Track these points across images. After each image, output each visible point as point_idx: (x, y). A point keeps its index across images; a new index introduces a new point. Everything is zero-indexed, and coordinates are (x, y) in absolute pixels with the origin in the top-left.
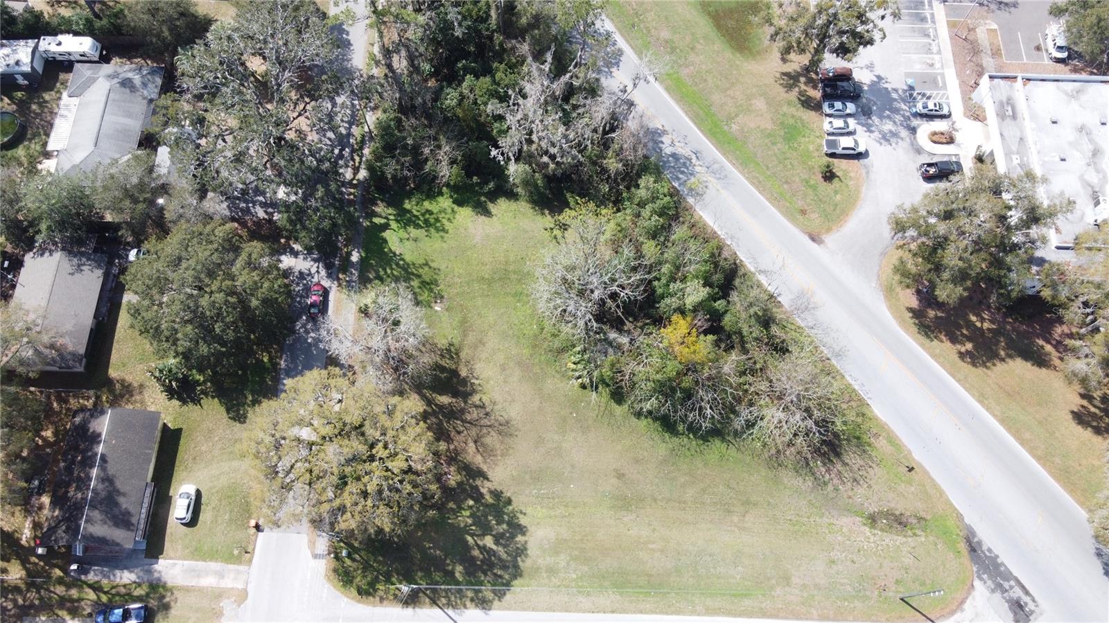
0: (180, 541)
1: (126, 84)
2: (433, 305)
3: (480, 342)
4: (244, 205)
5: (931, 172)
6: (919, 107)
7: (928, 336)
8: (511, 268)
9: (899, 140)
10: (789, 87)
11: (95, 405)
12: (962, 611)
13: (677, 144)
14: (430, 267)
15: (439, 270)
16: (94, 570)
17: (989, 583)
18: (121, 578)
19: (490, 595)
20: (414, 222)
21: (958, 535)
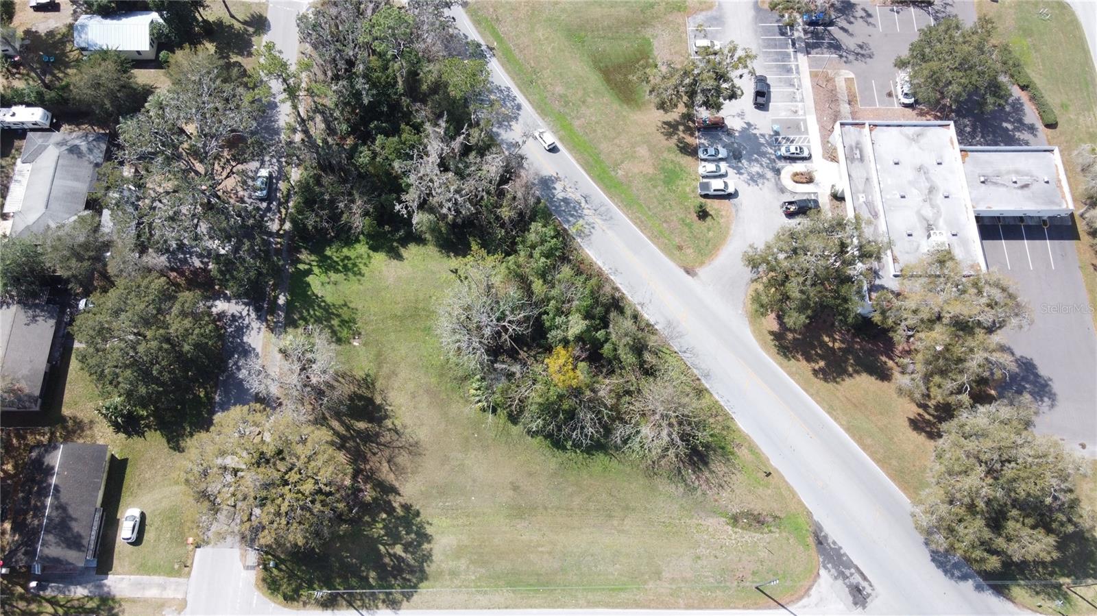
0: (127, 559)
1: (74, 150)
2: (352, 341)
3: (393, 372)
4: (182, 256)
5: (791, 210)
6: (783, 151)
7: (785, 356)
8: (421, 306)
9: (765, 181)
10: (669, 135)
11: (50, 440)
12: (809, 596)
13: (569, 190)
14: (349, 308)
15: (357, 310)
16: (51, 587)
17: (833, 571)
18: (75, 593)
19: (399, 597)
20: (334, 267)
21: (807, 530)
